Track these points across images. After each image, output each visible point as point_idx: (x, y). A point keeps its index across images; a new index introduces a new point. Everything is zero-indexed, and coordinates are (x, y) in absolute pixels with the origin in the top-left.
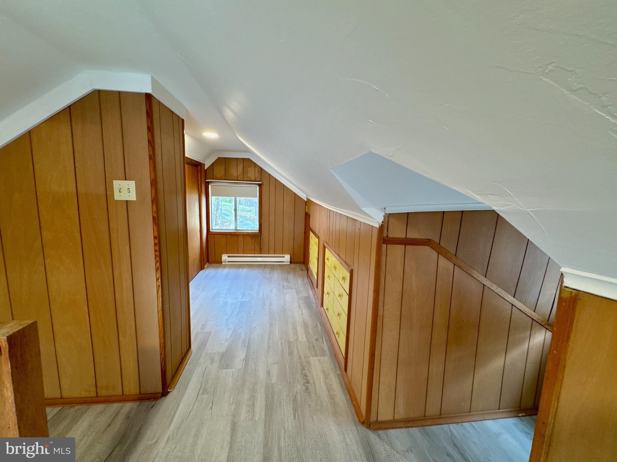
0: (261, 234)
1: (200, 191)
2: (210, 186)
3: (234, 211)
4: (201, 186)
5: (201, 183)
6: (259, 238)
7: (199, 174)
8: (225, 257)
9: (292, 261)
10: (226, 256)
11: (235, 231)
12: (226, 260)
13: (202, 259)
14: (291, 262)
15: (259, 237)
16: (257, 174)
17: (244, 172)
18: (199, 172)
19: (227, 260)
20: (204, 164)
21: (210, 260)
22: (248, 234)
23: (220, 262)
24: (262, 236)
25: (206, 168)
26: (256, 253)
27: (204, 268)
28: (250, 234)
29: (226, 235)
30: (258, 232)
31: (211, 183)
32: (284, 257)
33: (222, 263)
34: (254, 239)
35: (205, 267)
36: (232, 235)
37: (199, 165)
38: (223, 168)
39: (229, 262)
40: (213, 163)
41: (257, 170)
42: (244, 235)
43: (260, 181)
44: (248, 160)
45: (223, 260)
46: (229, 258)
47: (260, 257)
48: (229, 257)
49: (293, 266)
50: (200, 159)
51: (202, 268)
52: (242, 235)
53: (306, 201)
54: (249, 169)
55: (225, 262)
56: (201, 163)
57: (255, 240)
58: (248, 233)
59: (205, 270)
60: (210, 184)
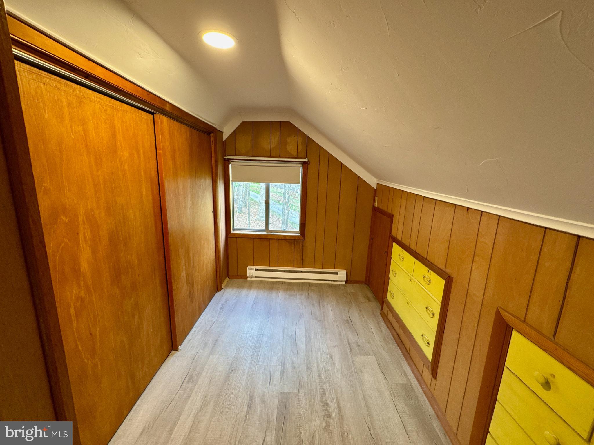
0: (304, 239)
1: (214, 174)
2: (230, 166)
3: (265, 203)
4: (216, 165)
5: (216, 162)
6: (301, 245)
7: (213, 146)
8: (251, 271)
9: (349, 279)
10: (253, 269)
11: (265, 233)
12: (252, 275)
13: (218, 276)
14: (346, 282)
15: (300, 242)
16: (300, 147)
17: (281, 143)
18: (213, 143)
19: (254, 276)
20: (223, 132)
21: (230, 274)
22: (284, 238)
23: (245, 277)
24: (305, 241)
25: (225, 138)
26: (295, 265)
27: (221, 289)
28: (288, 238)
29: (253, 238)
30: (300, 235)
31: (232, 161)
32: (337, 273)
33: (247, 279)
34: (293, 245)
35: (223, 287)
36: (261, 239)
37: (213, 133)
38: (250, 138)
39: (256, 277)
40: (235, 130)
41: (300, 140)
42: (278, 239)
43: (305, 159)
44: (289, 124)
45: (248, 275)
46: (256, 272)
47: (302, 272)
48: (256, 270)
49: (351, 288)
50: (214, 122)
51: (219, 288)
52: (276, 239)
53: (376, 189)
54: (289, 140)
55: (252, 278)
56: (215, 129)
57: (294, 247)
58: (285, 236)
59: (222, 291)
60: (231, 163)
